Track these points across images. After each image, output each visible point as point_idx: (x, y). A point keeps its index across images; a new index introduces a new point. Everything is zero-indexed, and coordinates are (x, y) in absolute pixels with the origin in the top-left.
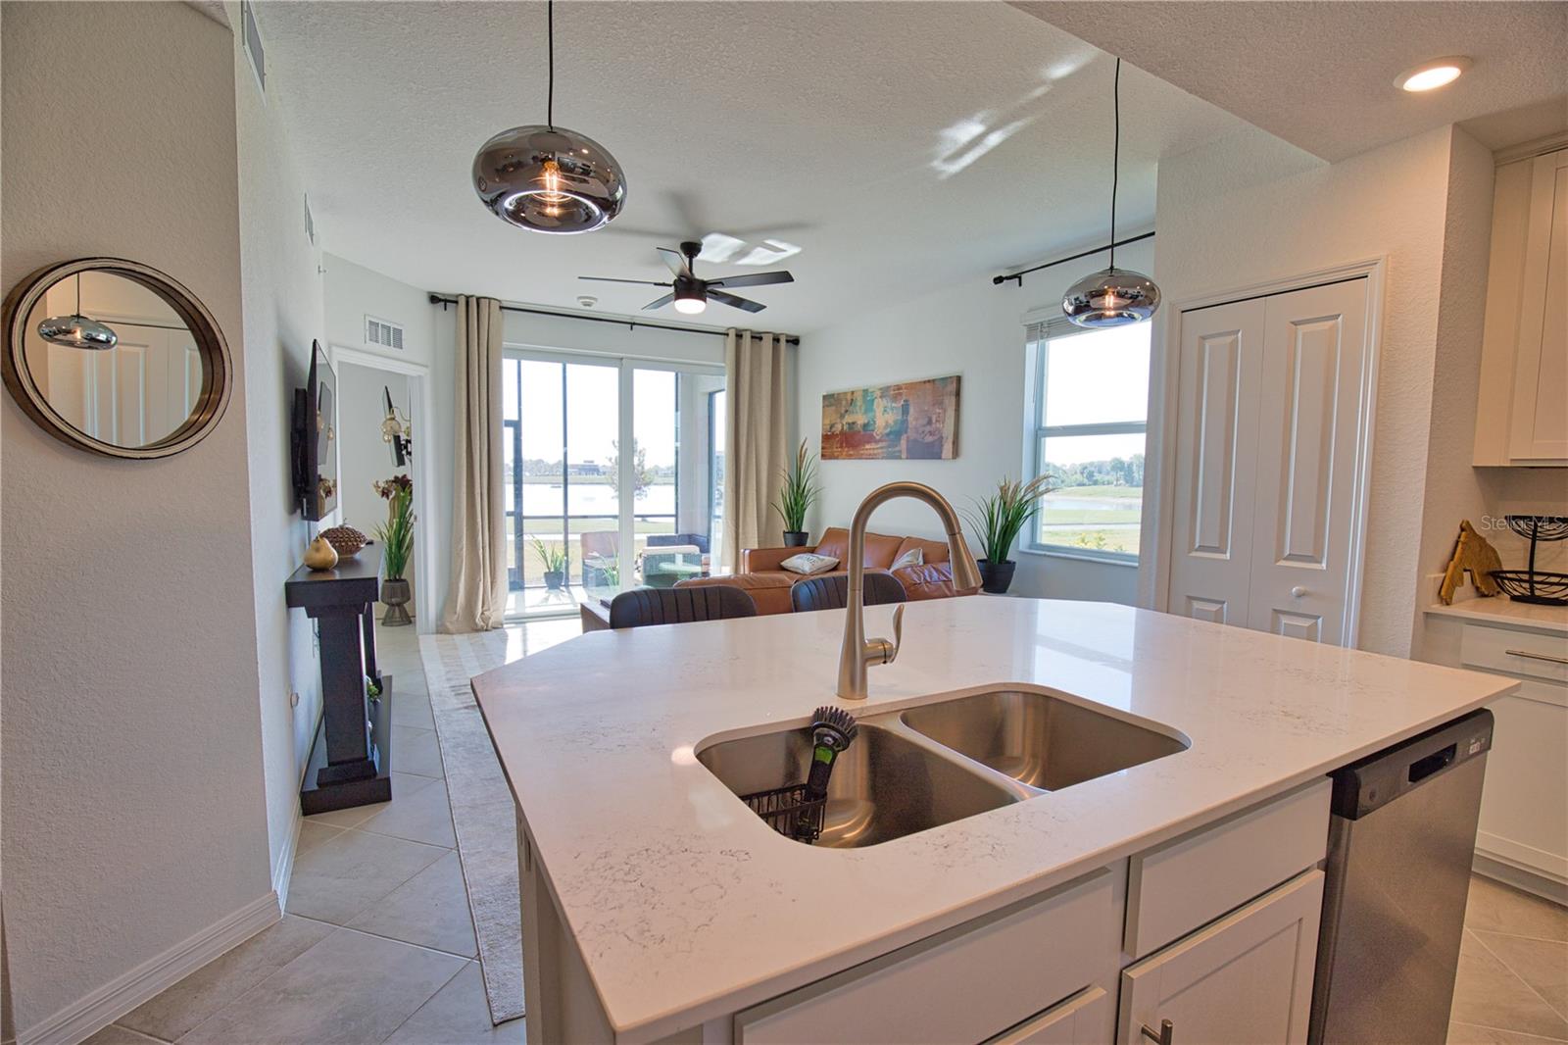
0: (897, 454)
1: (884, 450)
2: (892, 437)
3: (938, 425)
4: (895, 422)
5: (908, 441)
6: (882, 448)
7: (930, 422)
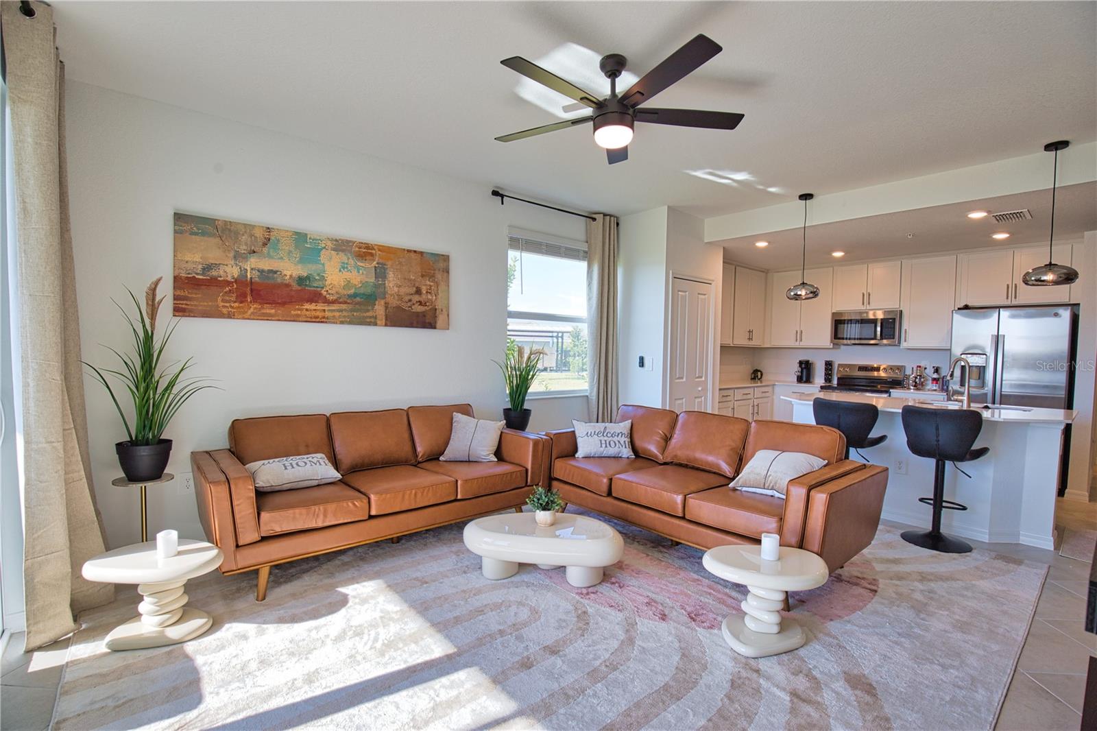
0: (373, 320)
1: (345, 314)
2: (358, 299)
3: (430, 297)
4: (364, 284)
5: (386, 308)
6: (341, 311)
7: (418, 292)
